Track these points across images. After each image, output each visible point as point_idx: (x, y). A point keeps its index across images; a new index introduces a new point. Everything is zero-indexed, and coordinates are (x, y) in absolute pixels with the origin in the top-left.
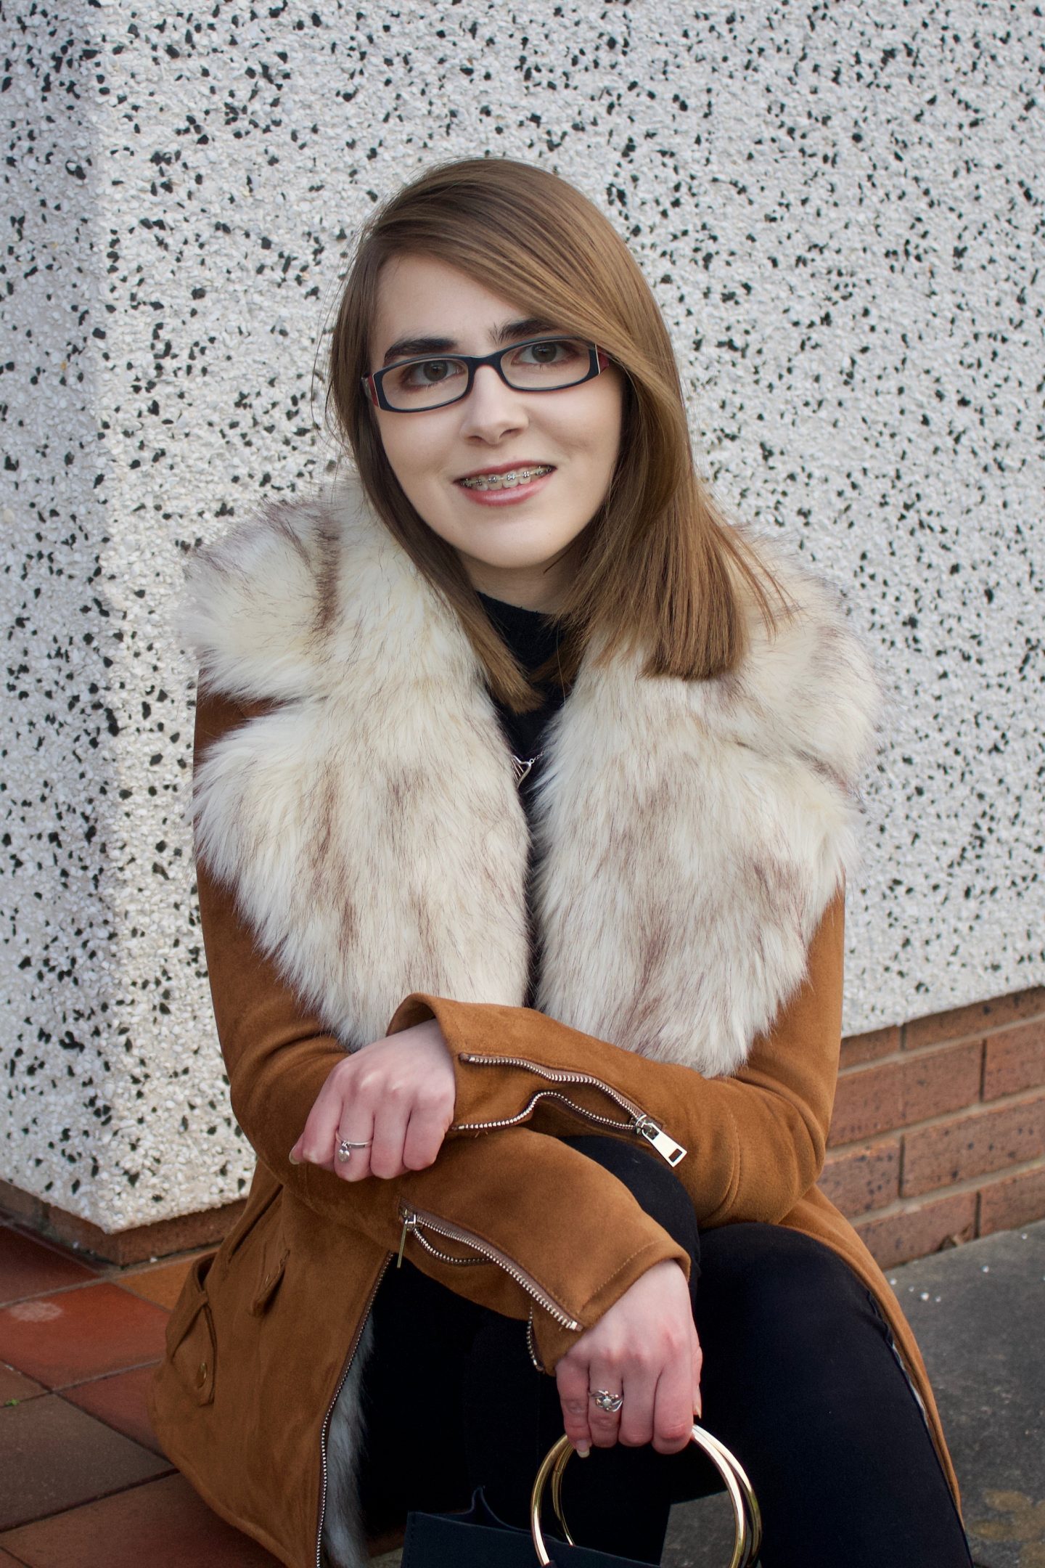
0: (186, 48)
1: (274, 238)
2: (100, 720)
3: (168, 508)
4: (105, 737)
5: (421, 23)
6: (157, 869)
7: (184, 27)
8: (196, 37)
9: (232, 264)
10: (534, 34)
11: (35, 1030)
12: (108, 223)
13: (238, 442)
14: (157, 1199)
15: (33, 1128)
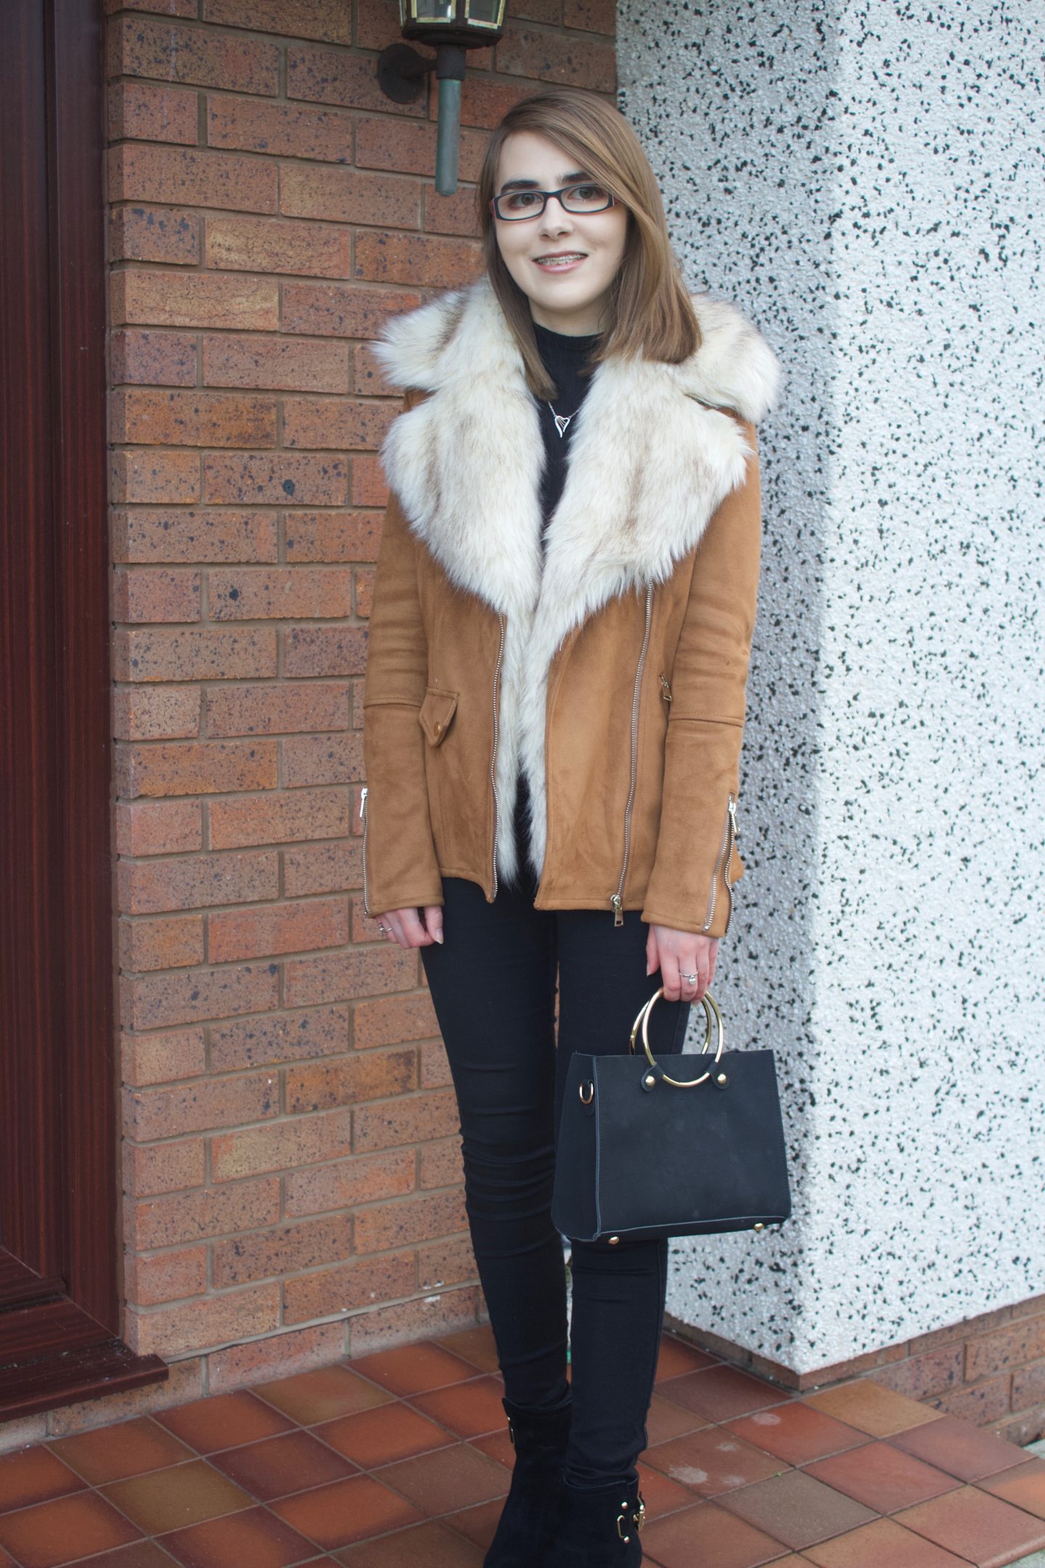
0: (862, 745)
1: (899, 840)
2: (806, 1098)
3: (844, 986)
4: (808, 1107)
5: (971, 720)
6: (831, 1177)
7: (861, 734)
8: (867, 739)
9: (879, 855)
10: (1024, 719)
11: (753, 1259)
12: (822, 838)
13: (878, 947)
14: (824, 1355)
15: (749, 1313)
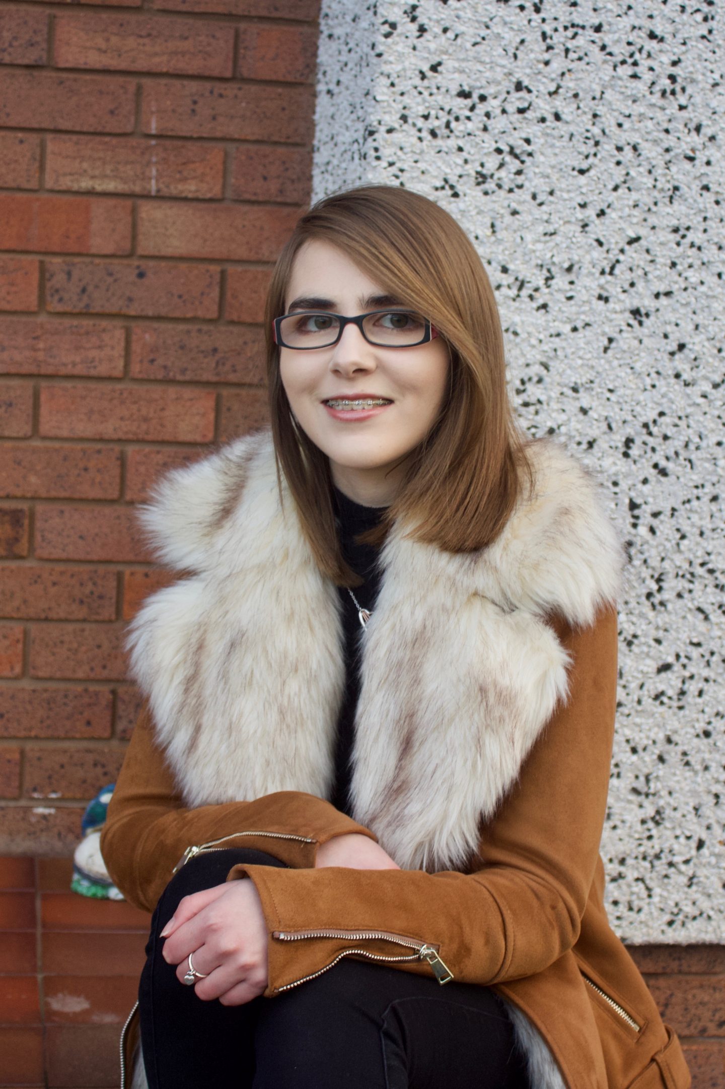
0: (446, 132)
7: (444, 118)
8: (453, 125)
